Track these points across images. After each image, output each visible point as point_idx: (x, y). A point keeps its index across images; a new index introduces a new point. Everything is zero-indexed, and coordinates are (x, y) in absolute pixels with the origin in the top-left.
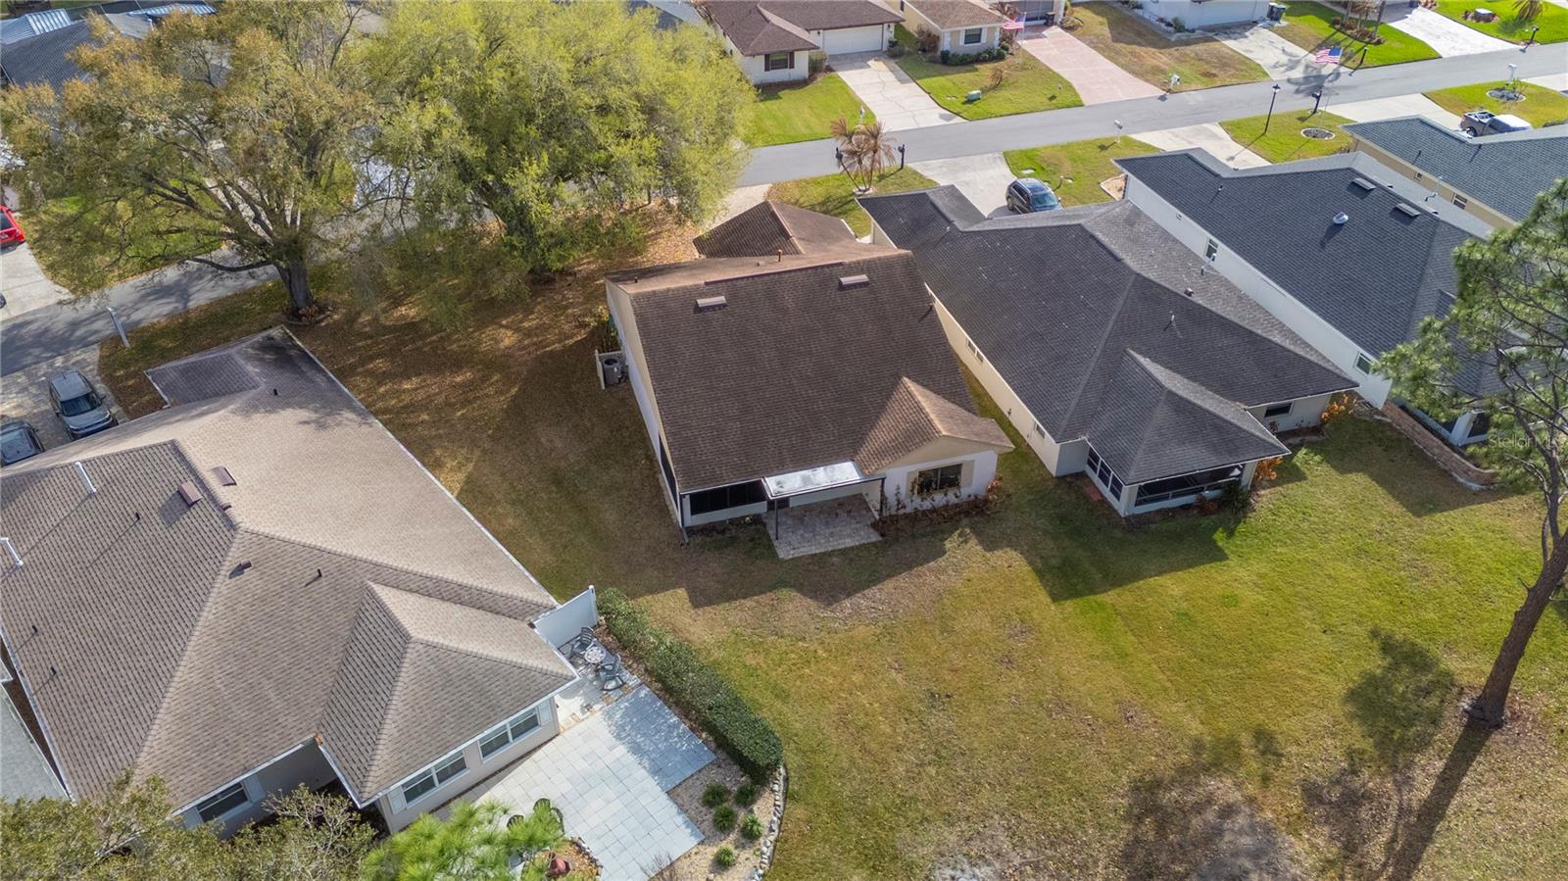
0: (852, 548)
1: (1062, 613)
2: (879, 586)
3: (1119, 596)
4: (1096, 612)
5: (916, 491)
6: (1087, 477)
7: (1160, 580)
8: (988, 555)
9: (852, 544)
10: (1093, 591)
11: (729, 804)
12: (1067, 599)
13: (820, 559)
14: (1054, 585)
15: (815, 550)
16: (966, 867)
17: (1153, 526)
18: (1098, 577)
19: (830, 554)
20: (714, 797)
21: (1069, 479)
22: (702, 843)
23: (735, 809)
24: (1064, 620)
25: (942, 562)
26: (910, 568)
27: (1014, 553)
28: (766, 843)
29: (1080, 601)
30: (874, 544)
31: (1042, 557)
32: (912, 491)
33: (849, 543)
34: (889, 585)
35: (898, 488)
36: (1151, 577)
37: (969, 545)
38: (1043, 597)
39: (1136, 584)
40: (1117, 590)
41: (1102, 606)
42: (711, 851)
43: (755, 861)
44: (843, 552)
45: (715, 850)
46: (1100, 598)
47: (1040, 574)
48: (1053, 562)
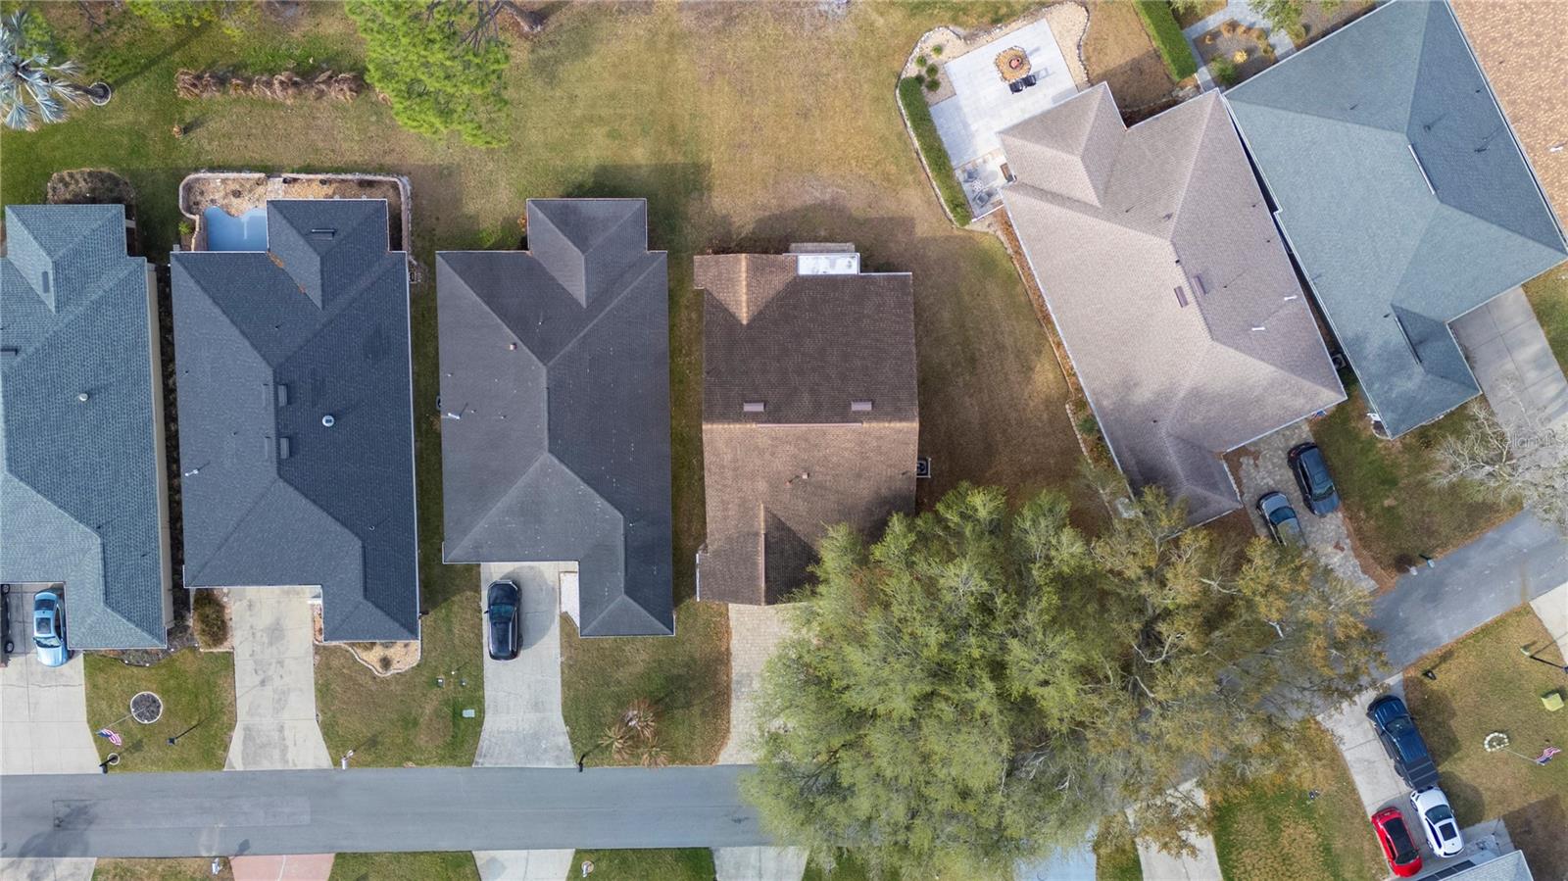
11: (928, 79)
16: (830, 12)
20: (934, 85)
22: (946, 63)
23: (926, 76)
25: (761, 214)
27: (716, 208)
28: (917, 52)
31: (701, 200)
42: (943, 57)
43: (924, 46)
45: (940, 57)
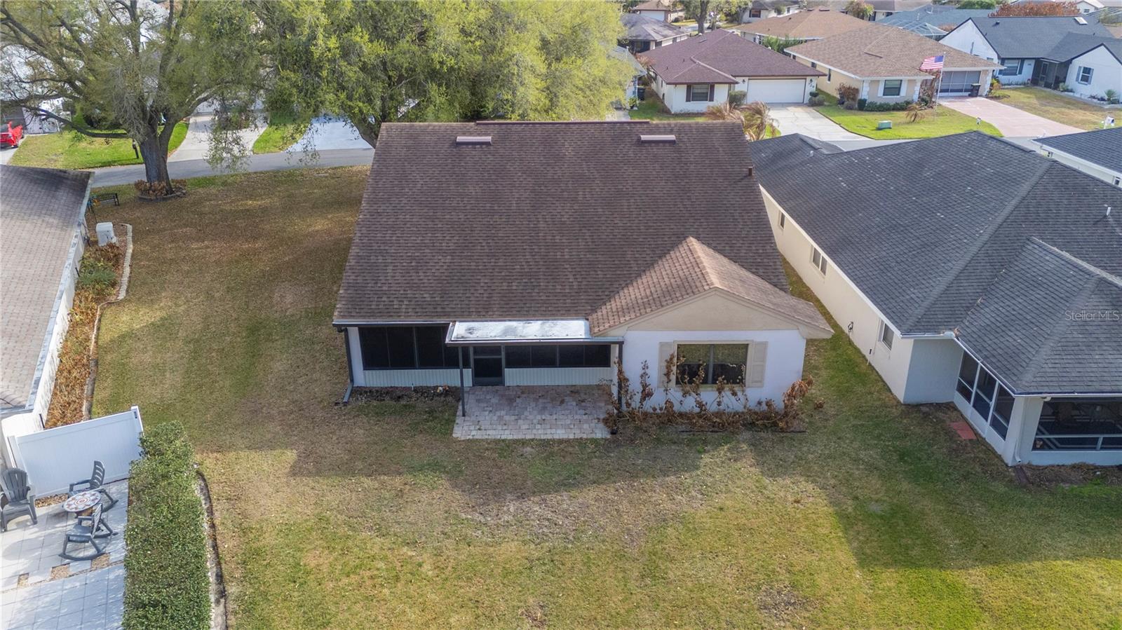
0: (561, 441)
1: (872, 587)
2: (573, 493)
3: (991, 580)
4: (940, 598)
5: (673, 377)
6: (955, 409)
7: (1077, 567)
8: (766, 481)
9: (565, 437)
10: (939, 564)
12: (886, 565)
13: (506, 448)
14: (867, 541)
15: (507, 435)
17: (1067, 486)
18: (953, 543)
19: (524, 443)
21: (924, 409)
24: (876, 598)
25: (686, 478)
26: (634, 476)
27: (810, 486)
29: (912, 574)
30: (594, 441)
31: (856, 498)
32: (668, 375)
33: (560, 434)
34: (589, 495)
35: (645, 367)
36: (1057, 558)
37: (739, 465)
38: (844, 556)
39: (1026, 566)
40: (989, 569)
41: (954, 591)
44: (545, 444)
46: (952, 576)
47: (846, 521)
48: (874, 508)
